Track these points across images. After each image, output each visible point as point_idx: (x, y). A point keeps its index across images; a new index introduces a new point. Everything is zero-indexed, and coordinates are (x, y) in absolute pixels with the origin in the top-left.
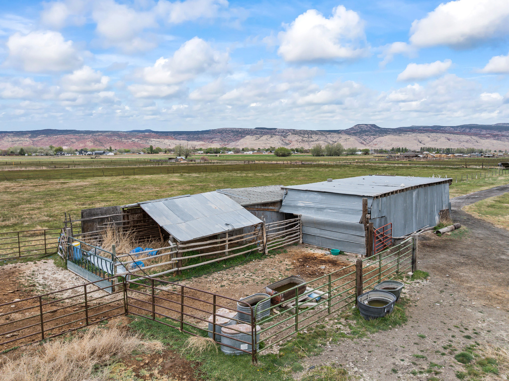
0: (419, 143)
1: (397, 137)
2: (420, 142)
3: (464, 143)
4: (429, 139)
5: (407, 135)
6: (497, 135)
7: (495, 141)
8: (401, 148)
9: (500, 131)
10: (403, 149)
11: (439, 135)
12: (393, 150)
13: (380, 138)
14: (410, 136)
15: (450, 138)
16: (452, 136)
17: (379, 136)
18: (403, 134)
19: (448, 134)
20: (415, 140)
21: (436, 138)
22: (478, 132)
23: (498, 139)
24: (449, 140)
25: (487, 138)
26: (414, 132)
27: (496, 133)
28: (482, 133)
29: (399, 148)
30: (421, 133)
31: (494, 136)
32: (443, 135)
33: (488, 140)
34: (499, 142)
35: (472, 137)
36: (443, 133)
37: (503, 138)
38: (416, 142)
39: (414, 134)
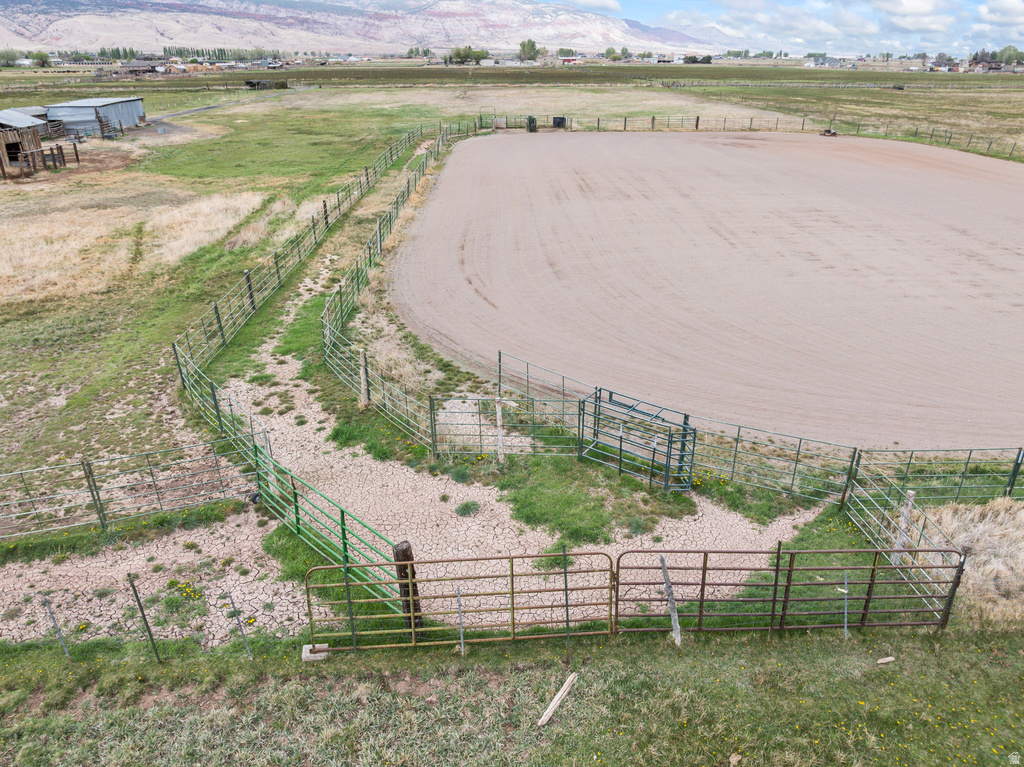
0: (159, 37)
1: (104, 20)
2: (162, 34)
3: (250, 37)
4: (179, 27)
5: (127, 17)
6: (305, 21)
7: (303, 34)
8: (121, 50)
9: (310, 12)
10: (125, 51)
11: (198, 17)
12: (103, 53)
13: (63, 21)
14: (136, 17)
15: (221, 24)
16: (224, 21)
17: (63, 17)
18: (118, 14)
19: (217, 17)
20: (150, 27)
21: (193, 25)
22: (273, 13)
23: (308, 29)
24: (220, 29)
25: (290, 25)
26: (143, 9)
27: (305, 15)
28: (281, 15)
29: (118, 50)
30: (158, 11)
31: (303, 22)
32: (206, 17)
33: (291, 31)
34: (311, 35)
35: (264, 23)
36: (205, 13)
37: (316, 26)
38: (152, 32)
39: (144, 15)
